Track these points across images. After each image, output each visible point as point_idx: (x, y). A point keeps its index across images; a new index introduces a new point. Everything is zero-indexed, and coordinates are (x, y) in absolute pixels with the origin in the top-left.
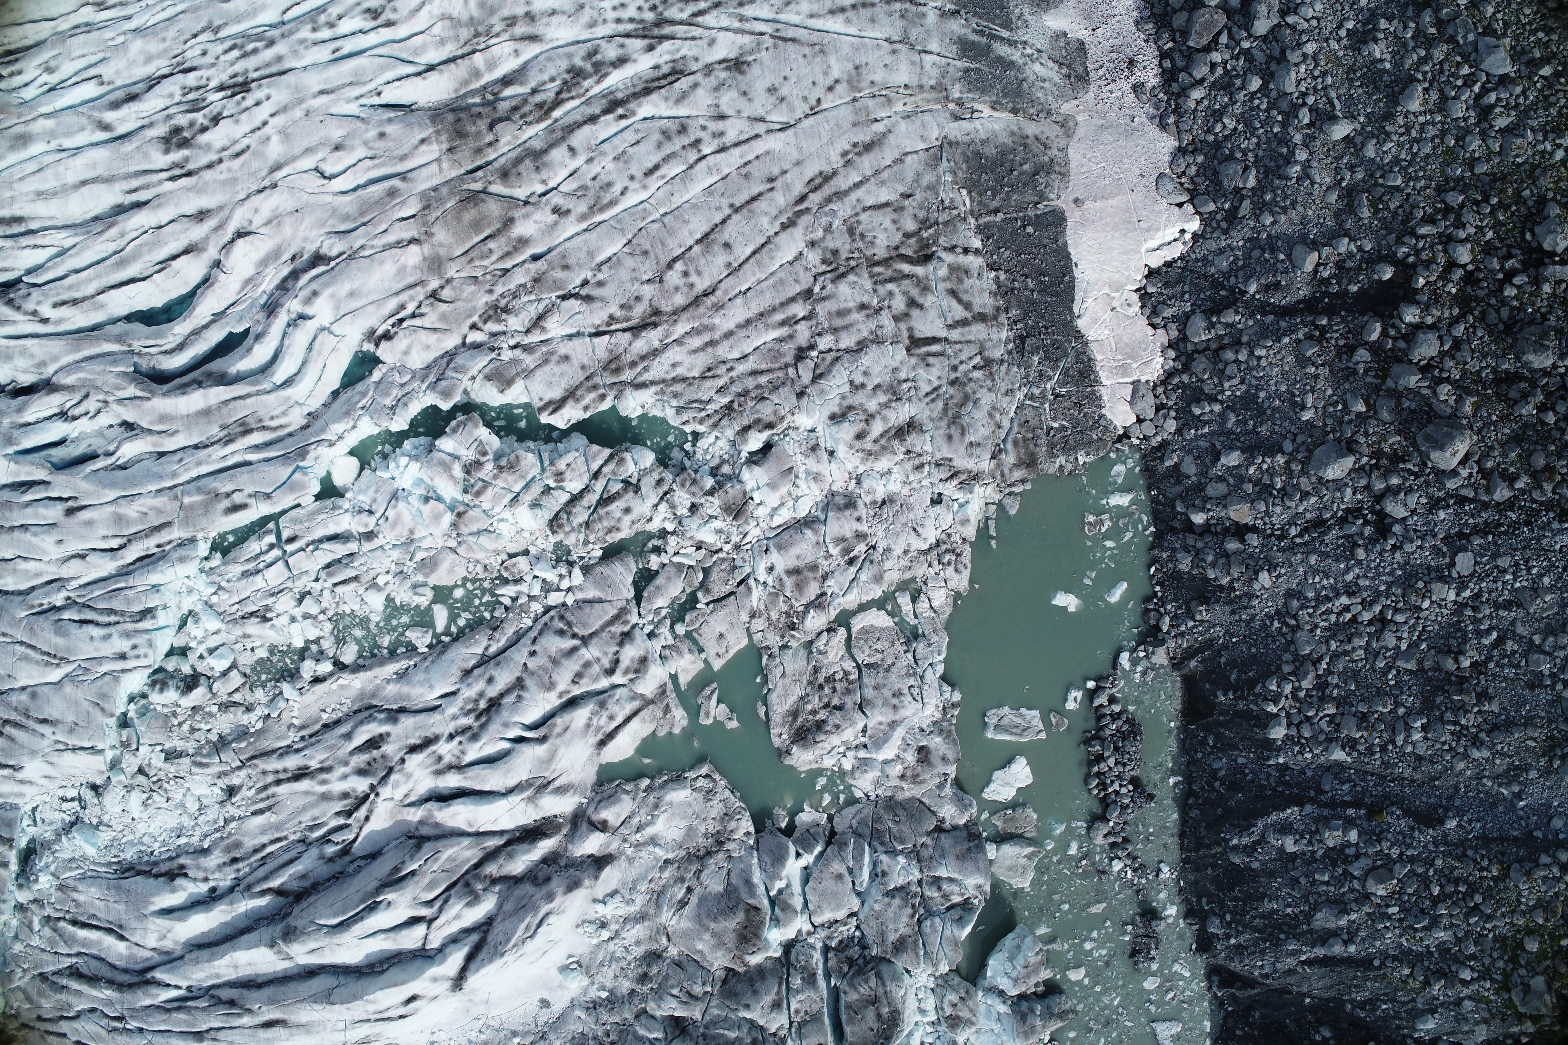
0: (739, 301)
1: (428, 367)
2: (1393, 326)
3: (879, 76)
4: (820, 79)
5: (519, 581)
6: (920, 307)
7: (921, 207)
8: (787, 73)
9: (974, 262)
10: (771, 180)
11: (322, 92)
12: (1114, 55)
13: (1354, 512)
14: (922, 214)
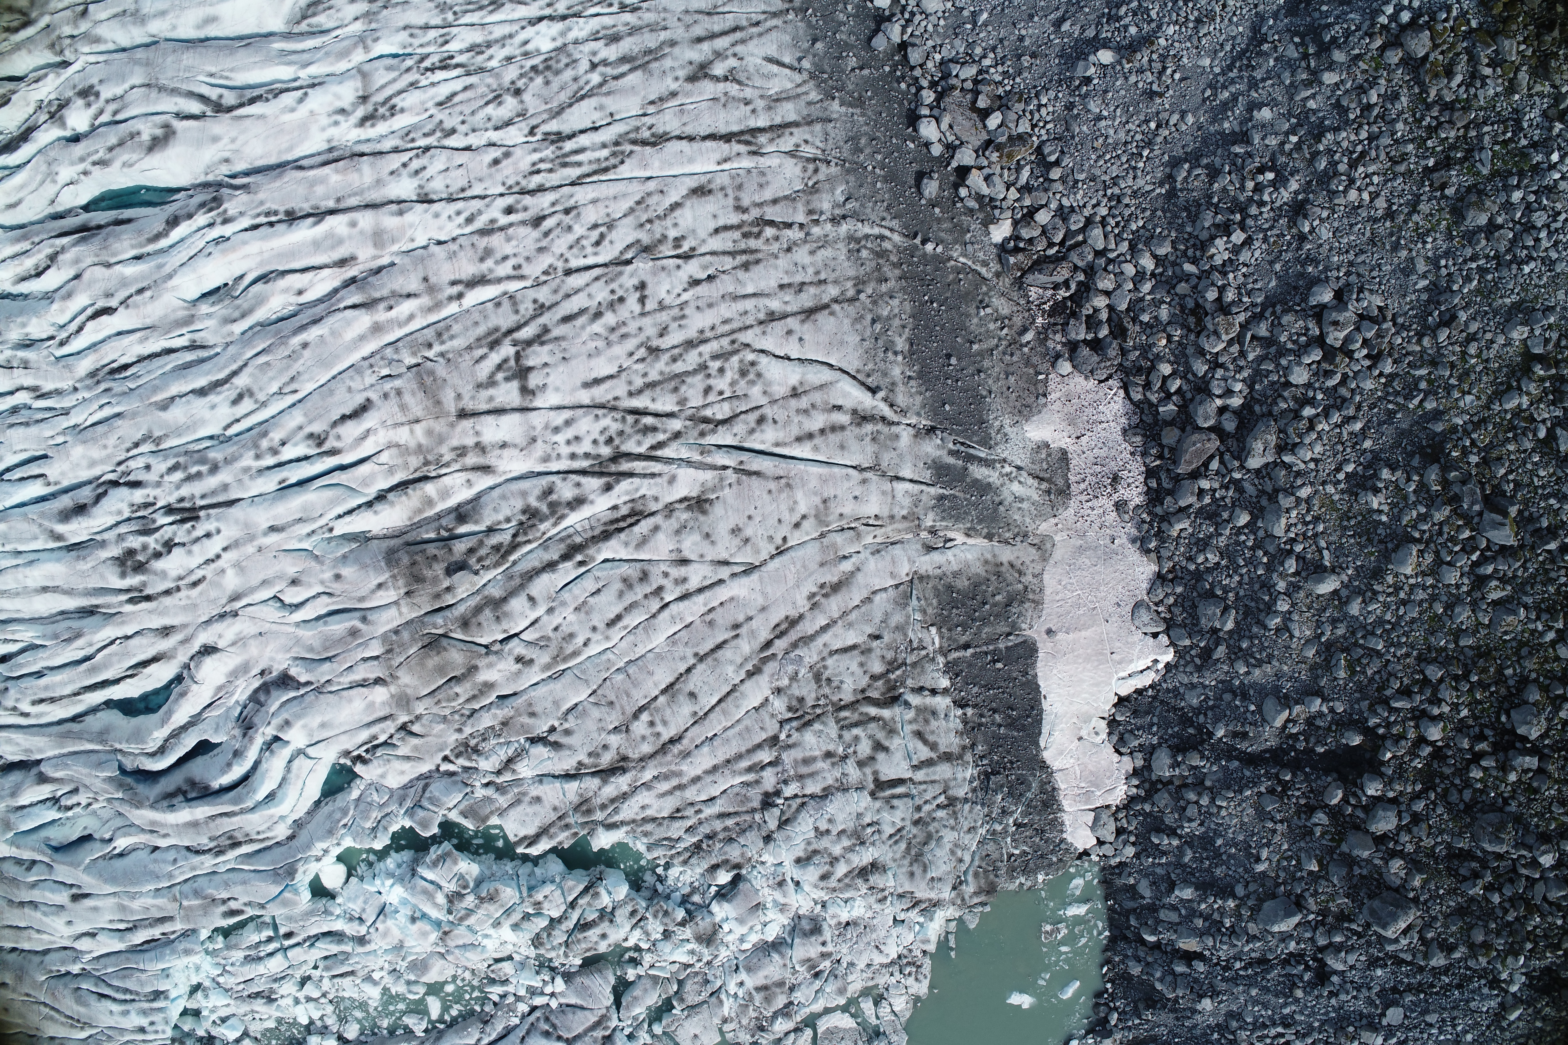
0: (705, 749)
1: (405, 787)
2: (1355, 795)
3: (849, 508)
4: (786, 516)
5: (506, 982)
6: (886, 749)
7: (889, 647)
8: (752, 512)
9: (942, 702)
10: (736, 626)
11: (273, 529)
12: (1098, 469)
13: (1297, 957)
14: (889, 655)
